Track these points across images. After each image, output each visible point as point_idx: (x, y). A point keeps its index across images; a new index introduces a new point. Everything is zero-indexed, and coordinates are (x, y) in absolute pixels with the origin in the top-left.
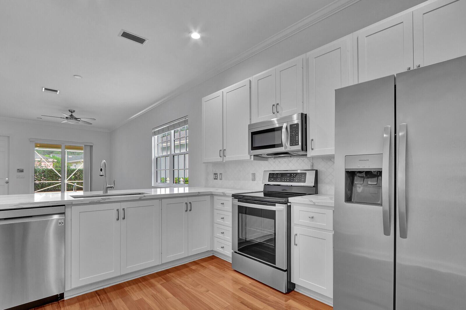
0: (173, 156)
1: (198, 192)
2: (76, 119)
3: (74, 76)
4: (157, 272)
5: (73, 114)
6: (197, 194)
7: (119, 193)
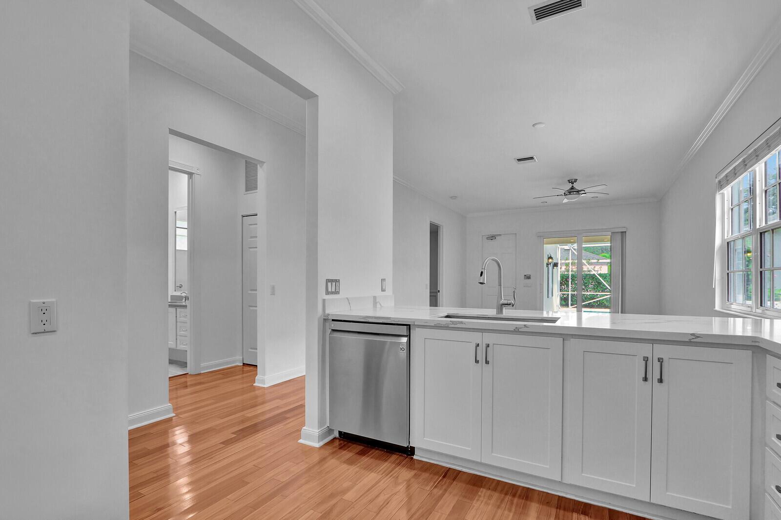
0: (761, 234)
1: (692, 334)
2: (578, 192)
3: (534, 125)
4: (562, 497)
5: (575, 185)
6: (687, 340)
7: (515, 316)
